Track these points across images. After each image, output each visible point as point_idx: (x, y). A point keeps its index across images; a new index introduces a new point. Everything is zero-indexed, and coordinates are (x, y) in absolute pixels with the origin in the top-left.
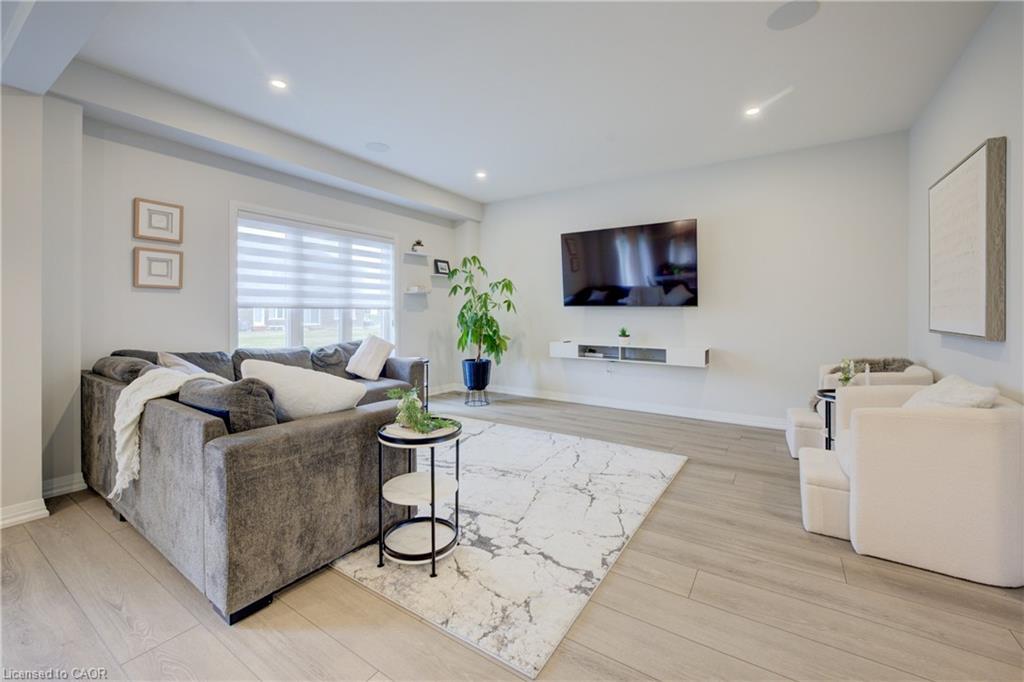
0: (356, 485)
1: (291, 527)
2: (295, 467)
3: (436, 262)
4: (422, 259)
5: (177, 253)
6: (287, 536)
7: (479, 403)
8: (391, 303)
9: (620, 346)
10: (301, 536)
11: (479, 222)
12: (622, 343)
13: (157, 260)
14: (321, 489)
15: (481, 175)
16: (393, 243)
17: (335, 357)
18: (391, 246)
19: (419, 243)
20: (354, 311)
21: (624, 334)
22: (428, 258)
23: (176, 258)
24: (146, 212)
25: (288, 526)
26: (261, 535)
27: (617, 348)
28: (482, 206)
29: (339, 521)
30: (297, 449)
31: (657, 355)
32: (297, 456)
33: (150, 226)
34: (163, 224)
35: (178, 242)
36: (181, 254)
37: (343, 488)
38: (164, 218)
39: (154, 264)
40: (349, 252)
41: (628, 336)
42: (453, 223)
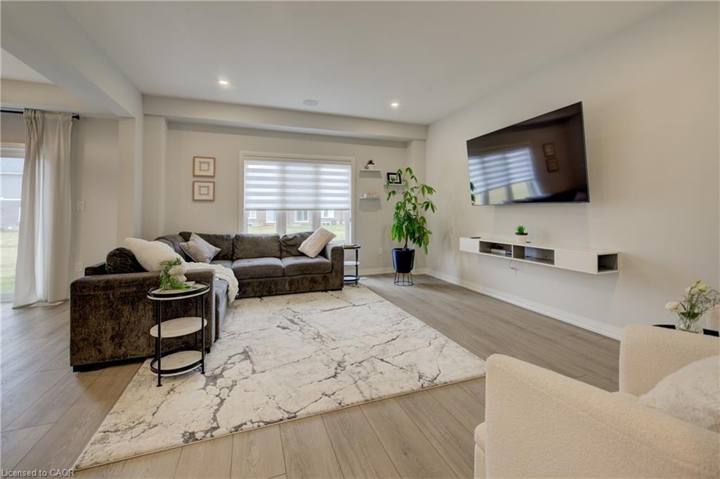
0: (153, 316)
1: (105, 331)
2: (109, 297)
3: (388, 174)
4: (376, 174)
5: (211, 182)
6: (103, 334)
7: (407, 284)
8: (348, 206)
9: (513, 244)
10: (112, 337)
11: (425, 140)
12: (518, 241)
13: (203, 187)
14: (126, 314)
15: (395, 105)
16: (351, 164)
17: (293, 241)
18: (350, 166)
19: (371, 162)
20: (323, 212)
21: (521, 232)
22: (382, 173)
23: (211, 185)
24: (199, 164)
25: (104, 329)
26: (87, 330)
27: (511, 245)
28: (426, 127)
29: (140, 334)
30: (112, 288)
31: (546, 256)
32: (112, 292)
33: (200, 170)
34: (206, 168)
35: (213, 177)
36: (214, 183)
37: (143, 316)
38: (207, 165)
39: (202, 189)
40: (317, 173)
41: (526, 234)
42: (405, 144)
